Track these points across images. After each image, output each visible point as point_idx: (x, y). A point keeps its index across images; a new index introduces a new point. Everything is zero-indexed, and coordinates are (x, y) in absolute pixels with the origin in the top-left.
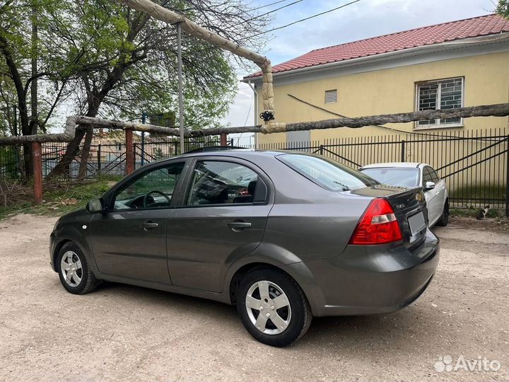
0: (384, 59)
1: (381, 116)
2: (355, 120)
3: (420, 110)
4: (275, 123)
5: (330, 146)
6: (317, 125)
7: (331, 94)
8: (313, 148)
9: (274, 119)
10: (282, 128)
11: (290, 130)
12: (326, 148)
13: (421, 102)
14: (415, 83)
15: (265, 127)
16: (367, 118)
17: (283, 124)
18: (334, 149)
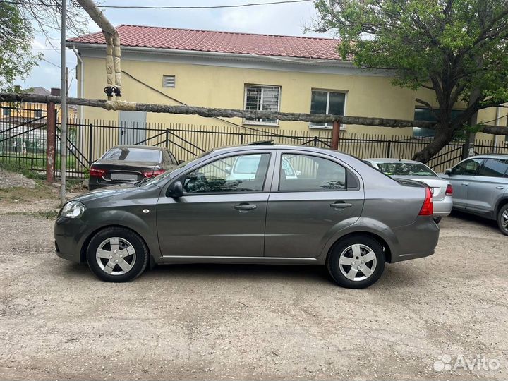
0: (221, 58)
1: (232, 110)
2: (209, 110)
3: (247, 108)
4: (123, 101)
5: (177, 130)
6: (171, 110)
7: (169, 79)
8: (158, 130)
9: (121, 96)
10: (131, 107)
11: (140, 110)
12: (172, 131)
13: (248, 101)
14: (245, 84)
15: (110, 103)
16: (219, 110)
17: (133, 103)
18: (181, 134)
